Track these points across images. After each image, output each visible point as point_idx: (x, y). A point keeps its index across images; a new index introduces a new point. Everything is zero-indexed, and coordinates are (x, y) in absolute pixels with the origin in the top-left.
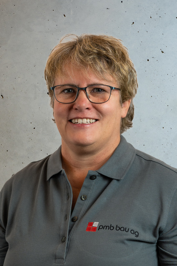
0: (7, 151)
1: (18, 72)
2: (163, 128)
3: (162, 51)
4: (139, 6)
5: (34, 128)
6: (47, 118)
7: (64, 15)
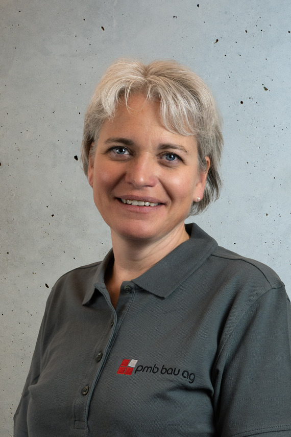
0: (8, 253)
1: (25, 122)
2: (267, 215)
3: (265, 88)
4: (226, 13)
5: (53, 215)
6: (74, 198)
7: (102, 28)
